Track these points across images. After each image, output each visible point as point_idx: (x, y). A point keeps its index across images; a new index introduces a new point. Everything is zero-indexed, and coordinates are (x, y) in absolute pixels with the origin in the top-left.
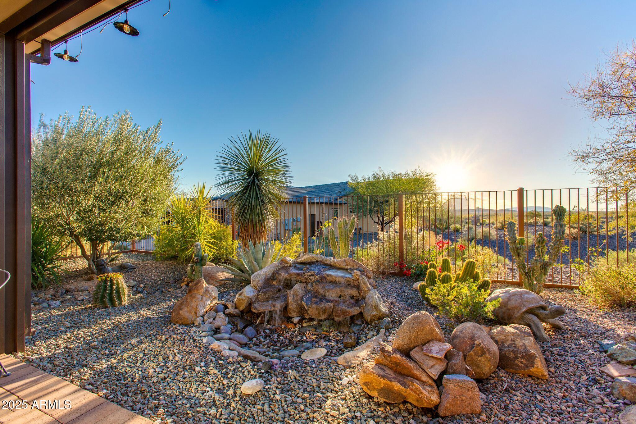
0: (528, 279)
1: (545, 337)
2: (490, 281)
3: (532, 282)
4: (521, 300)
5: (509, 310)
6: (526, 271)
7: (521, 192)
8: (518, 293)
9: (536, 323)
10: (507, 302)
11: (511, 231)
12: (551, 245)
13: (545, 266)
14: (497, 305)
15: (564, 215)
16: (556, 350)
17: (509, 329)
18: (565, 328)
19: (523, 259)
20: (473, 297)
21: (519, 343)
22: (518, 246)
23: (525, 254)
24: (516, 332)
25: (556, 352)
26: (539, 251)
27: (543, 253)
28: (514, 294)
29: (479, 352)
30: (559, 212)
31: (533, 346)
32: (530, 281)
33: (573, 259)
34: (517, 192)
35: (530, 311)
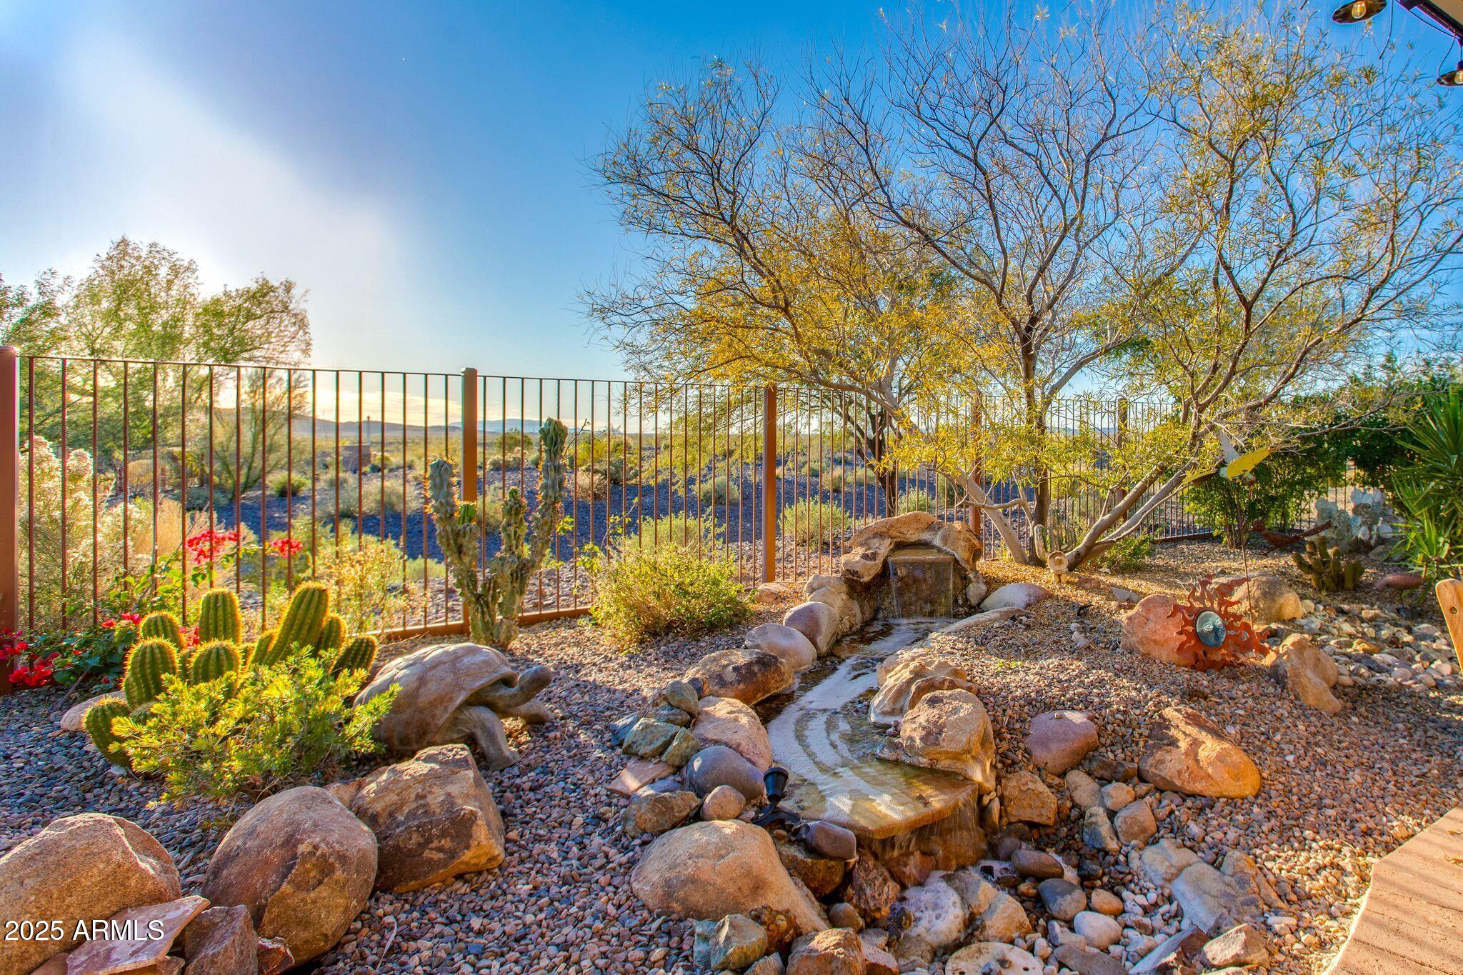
0: (483, 613)
1: (507, 754)
2: (374, 638)
3: (492, 617)
4: (455, 674)
5: (421, 711)
6: (480, 589)
7: (470, 378)
8: (445, 659)
9: (488, 724)
10: (418, 689)
11: (441, 487)
12: (536, 519)
13: (522, 572)
14: (383, 709)
15: (563, 443)
16: (525, 781)
17: (414, 767)
18: (551, 716)
19: (470, 562)
20: (305, 701)
21: (436, 798)
22: (460, 527)
23: (475, 548)
24: (432, 769)
25: (527, 786)
26: (509, 536)
27: (517, 539)
28: (436, 663)
29: (313, 874)
30: (554, 435)
31: (472, 791)
32: (487, 618)
33: (581, 547)
34: (460, 379)
35: (478, 699)
